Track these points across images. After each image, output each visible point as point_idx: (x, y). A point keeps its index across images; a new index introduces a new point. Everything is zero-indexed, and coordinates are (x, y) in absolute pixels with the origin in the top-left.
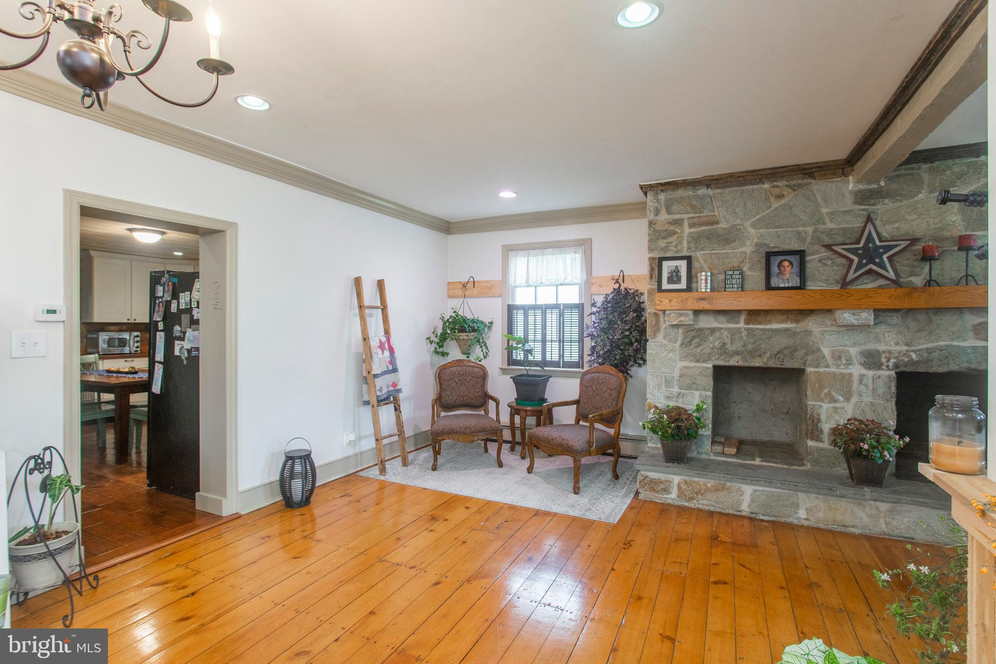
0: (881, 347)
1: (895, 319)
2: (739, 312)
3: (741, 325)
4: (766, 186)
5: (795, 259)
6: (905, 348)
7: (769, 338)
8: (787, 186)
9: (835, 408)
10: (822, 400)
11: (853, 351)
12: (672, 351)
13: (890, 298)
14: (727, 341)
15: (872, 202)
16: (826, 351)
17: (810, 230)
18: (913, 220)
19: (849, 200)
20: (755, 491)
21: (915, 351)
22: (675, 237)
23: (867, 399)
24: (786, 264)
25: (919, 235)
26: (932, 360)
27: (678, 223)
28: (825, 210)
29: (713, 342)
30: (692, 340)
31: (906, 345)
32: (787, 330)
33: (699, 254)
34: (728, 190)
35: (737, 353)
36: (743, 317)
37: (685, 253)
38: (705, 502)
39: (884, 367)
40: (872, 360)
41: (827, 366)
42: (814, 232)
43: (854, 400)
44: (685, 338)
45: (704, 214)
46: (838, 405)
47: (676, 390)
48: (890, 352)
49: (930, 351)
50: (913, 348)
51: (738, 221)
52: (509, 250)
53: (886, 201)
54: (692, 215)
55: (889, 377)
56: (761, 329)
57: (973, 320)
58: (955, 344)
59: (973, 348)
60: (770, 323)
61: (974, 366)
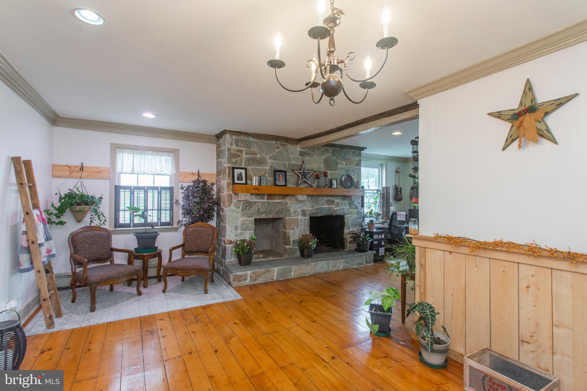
0: (306, 209)
1: (309, 198)
2: (264, 195)
3: (265, 200)
4: (274, 142)
5: (283, 174)
6: (312, 208)
7: (275, 206)
8: (280, 144)
9: (294, 232)
10: (291, 230)
11: (299, 210)
12: (238, 212)
13: (312, 191)
14: (260, 207)
15: (304, 156)
16: (292, 210)
17: (287, 163)
18: (314, 164)
19: (298, 154)
20: (278, 269)
21: (314, 209)
22: (240, 158)
23: (303, 227)
24: (281, 175)
25: (315, 170)
26: (318, 212)
27: (241, 151)
28: (291, 156)
29: (255, 208)
30: (246, 207)
32: (280, 202)
33: (249, 168)
34: (260, 141)
35: (264, 213)
36: (266, 197)
37: (243, 166)
38: (261, 280)
39: (307, 215)
40: (304, 213)
41: (292, 216)
42: (289, 164)
43: (299, 228)
44: (243, 206)
45: (251, 150)
46: (295, 231)
47: (239, 231)
48: (308, 210)
49: (317, 209)
51: (264, 155)
52: (115, 148)
53: (307, 156)
54: (246, 149)
55: (308, 219)
56: (273, 202)
57: (326, 199)
58: (322, 206)
59: (326, 208)
60: (275, 200)
61: (326, 214)
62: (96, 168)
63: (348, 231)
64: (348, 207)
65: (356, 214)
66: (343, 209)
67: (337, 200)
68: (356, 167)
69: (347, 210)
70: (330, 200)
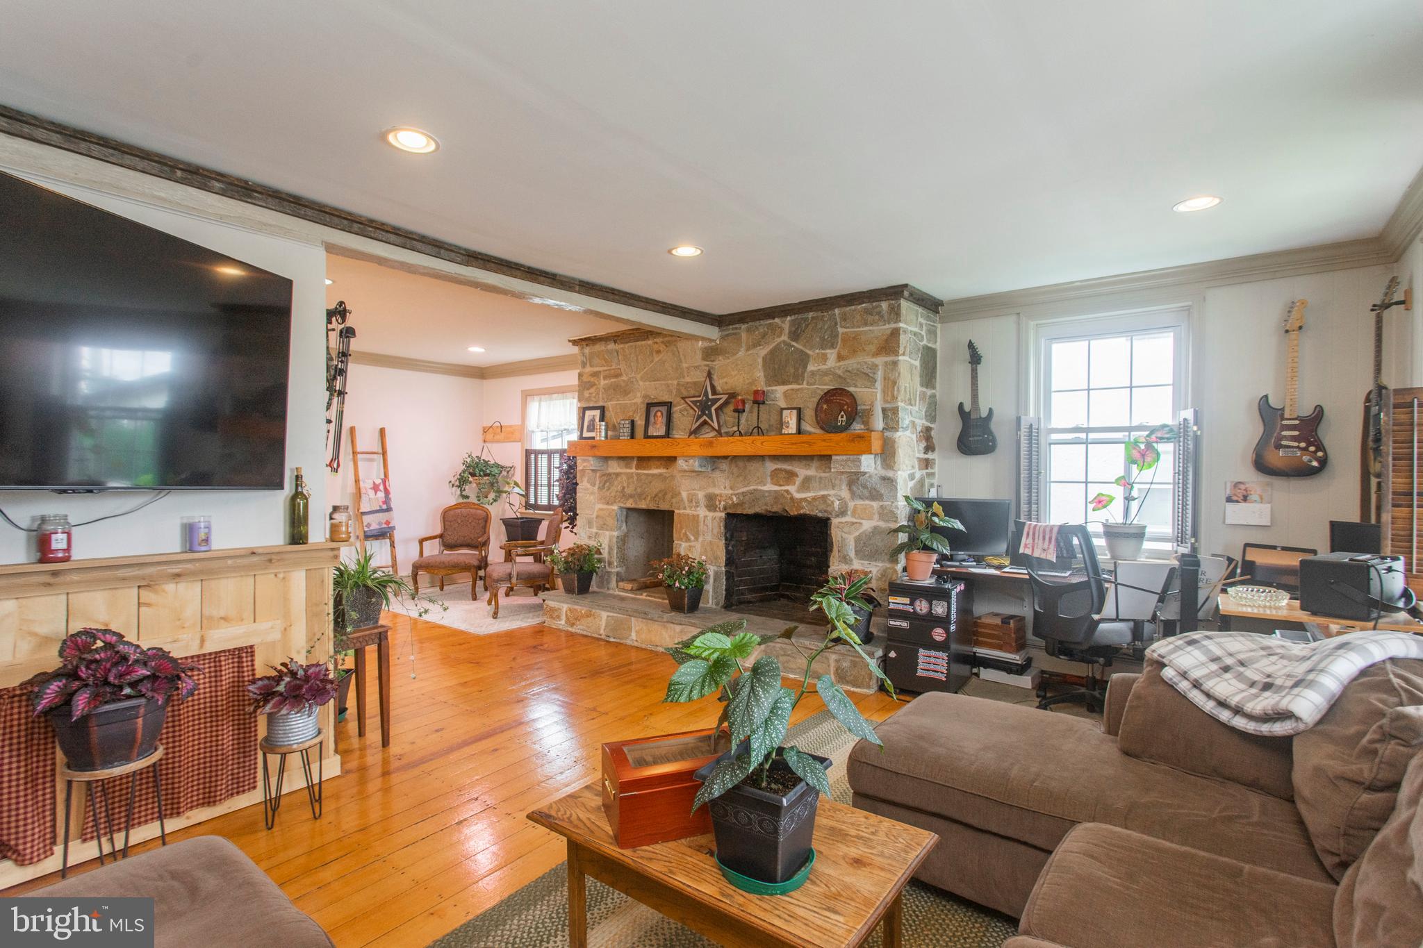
0: (717, 491)
1: (724, 465)
2: (632, 458)
3: (634, 470)
4: (650, 342)
5: (664, 409)
6: (731, 492)
7: (650, 482)
8: (662, 342)
9: (690, 546)
10: (681, 540)
11: (701, 495)
12: (592, 493)
14: (625, 485)
15: (712, 358)
16: (684, 494)
17: (675, 382)
18: (735, 376)
19: (699, 355)
20: (608, 616)
21: (735, 495)
22: (595, 387)
23: (708, 540)
24: (659, 414)
25: (738, 390)
26: (745, 503)
27: (595, 374)
28: (685, 365)
29: (617, 486)
30: (605, 484)
31: (731, 488)
32: (661, 475)
33: (609, 405)
34: (627, 345)
35: (631, 496)
36: (635, 462)
37: (601, 404)
38: (581, 627)
39: (718, 509)
40: (711, 503)
41: (685, 508)
42: (678, 384)
43: (701, 539)
44: (600, 482)
45: (613, 367)
46: (692, 544)
47: (594, 530)
48: (721, 495)
49: (744, 494)
50: (736, 492)
51: (633, 375)
52: (527, 395)
53: (720, 358)
54: (605, 368)
55: (720, 518)
56: (645, 474)
57: (771, 466)
58: (760, 488)
59: (769, 492)
60: (651, 469)
61: (769, 508)
62: (511, 426)
63: (844, 568)
64: (845, 493)
65: (876, 516)
66: (824, 498)
67: (802, 471)
68: (880, 360)
69: (838, 502)
70: (780, 470)
